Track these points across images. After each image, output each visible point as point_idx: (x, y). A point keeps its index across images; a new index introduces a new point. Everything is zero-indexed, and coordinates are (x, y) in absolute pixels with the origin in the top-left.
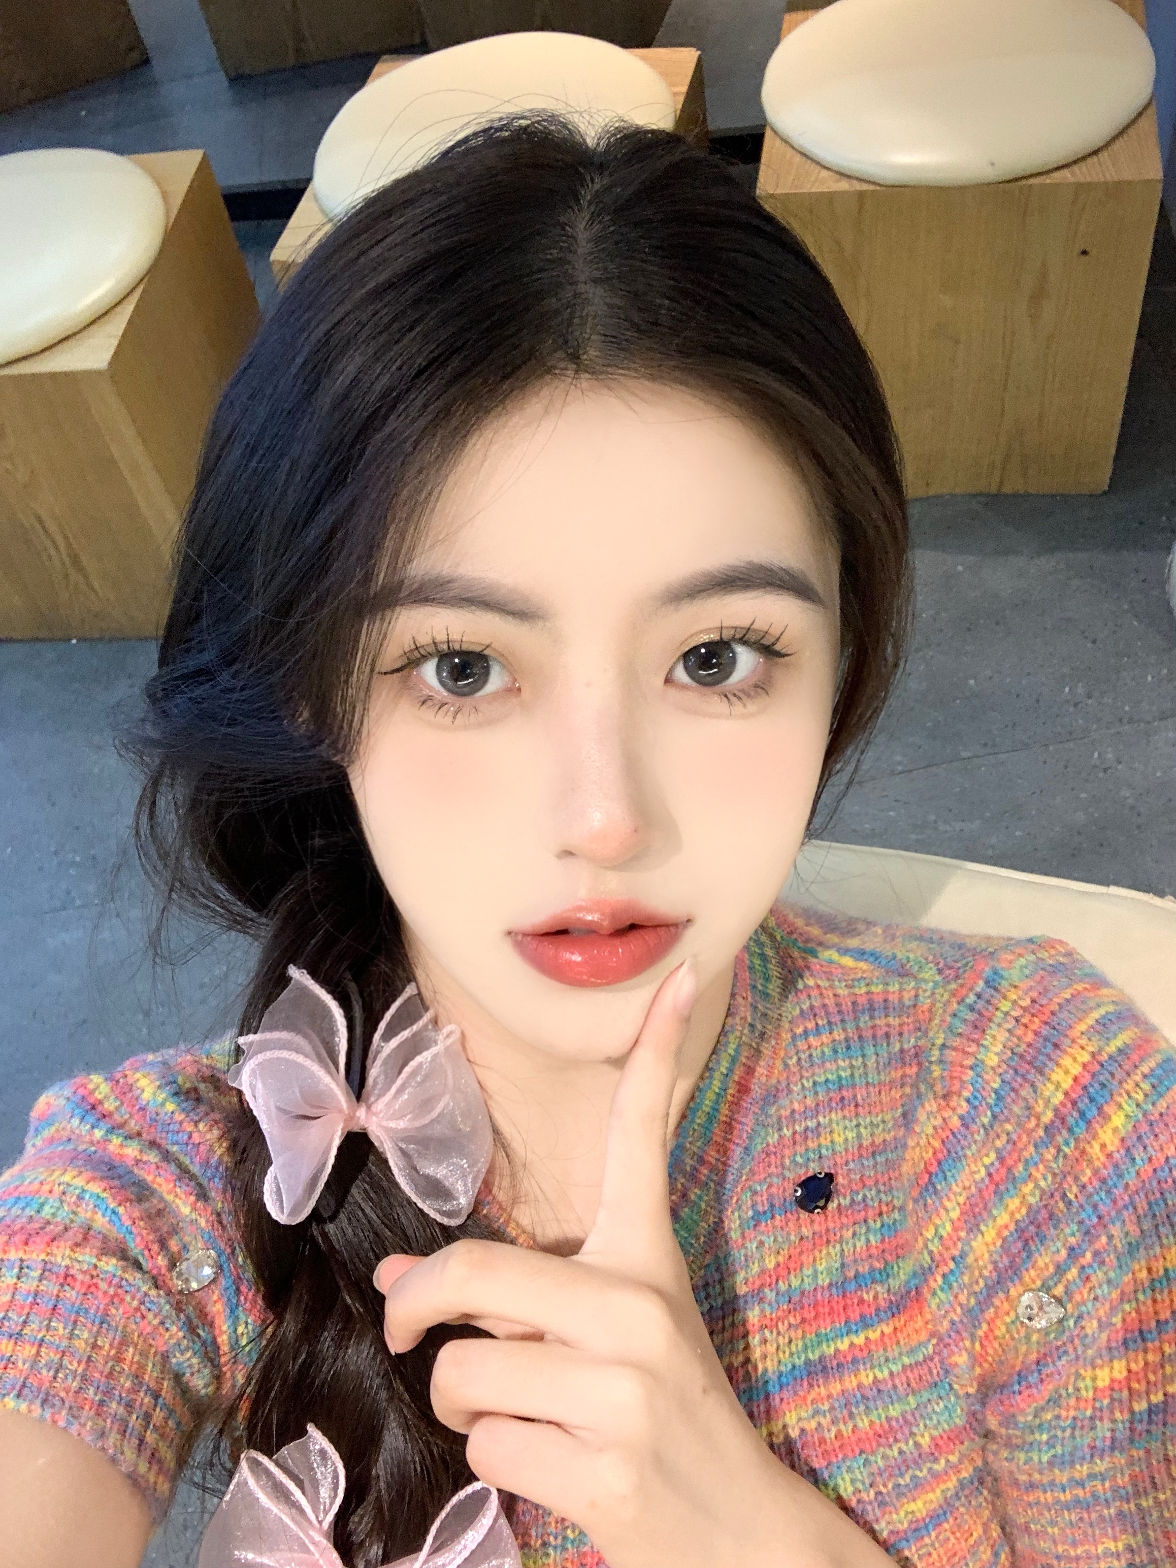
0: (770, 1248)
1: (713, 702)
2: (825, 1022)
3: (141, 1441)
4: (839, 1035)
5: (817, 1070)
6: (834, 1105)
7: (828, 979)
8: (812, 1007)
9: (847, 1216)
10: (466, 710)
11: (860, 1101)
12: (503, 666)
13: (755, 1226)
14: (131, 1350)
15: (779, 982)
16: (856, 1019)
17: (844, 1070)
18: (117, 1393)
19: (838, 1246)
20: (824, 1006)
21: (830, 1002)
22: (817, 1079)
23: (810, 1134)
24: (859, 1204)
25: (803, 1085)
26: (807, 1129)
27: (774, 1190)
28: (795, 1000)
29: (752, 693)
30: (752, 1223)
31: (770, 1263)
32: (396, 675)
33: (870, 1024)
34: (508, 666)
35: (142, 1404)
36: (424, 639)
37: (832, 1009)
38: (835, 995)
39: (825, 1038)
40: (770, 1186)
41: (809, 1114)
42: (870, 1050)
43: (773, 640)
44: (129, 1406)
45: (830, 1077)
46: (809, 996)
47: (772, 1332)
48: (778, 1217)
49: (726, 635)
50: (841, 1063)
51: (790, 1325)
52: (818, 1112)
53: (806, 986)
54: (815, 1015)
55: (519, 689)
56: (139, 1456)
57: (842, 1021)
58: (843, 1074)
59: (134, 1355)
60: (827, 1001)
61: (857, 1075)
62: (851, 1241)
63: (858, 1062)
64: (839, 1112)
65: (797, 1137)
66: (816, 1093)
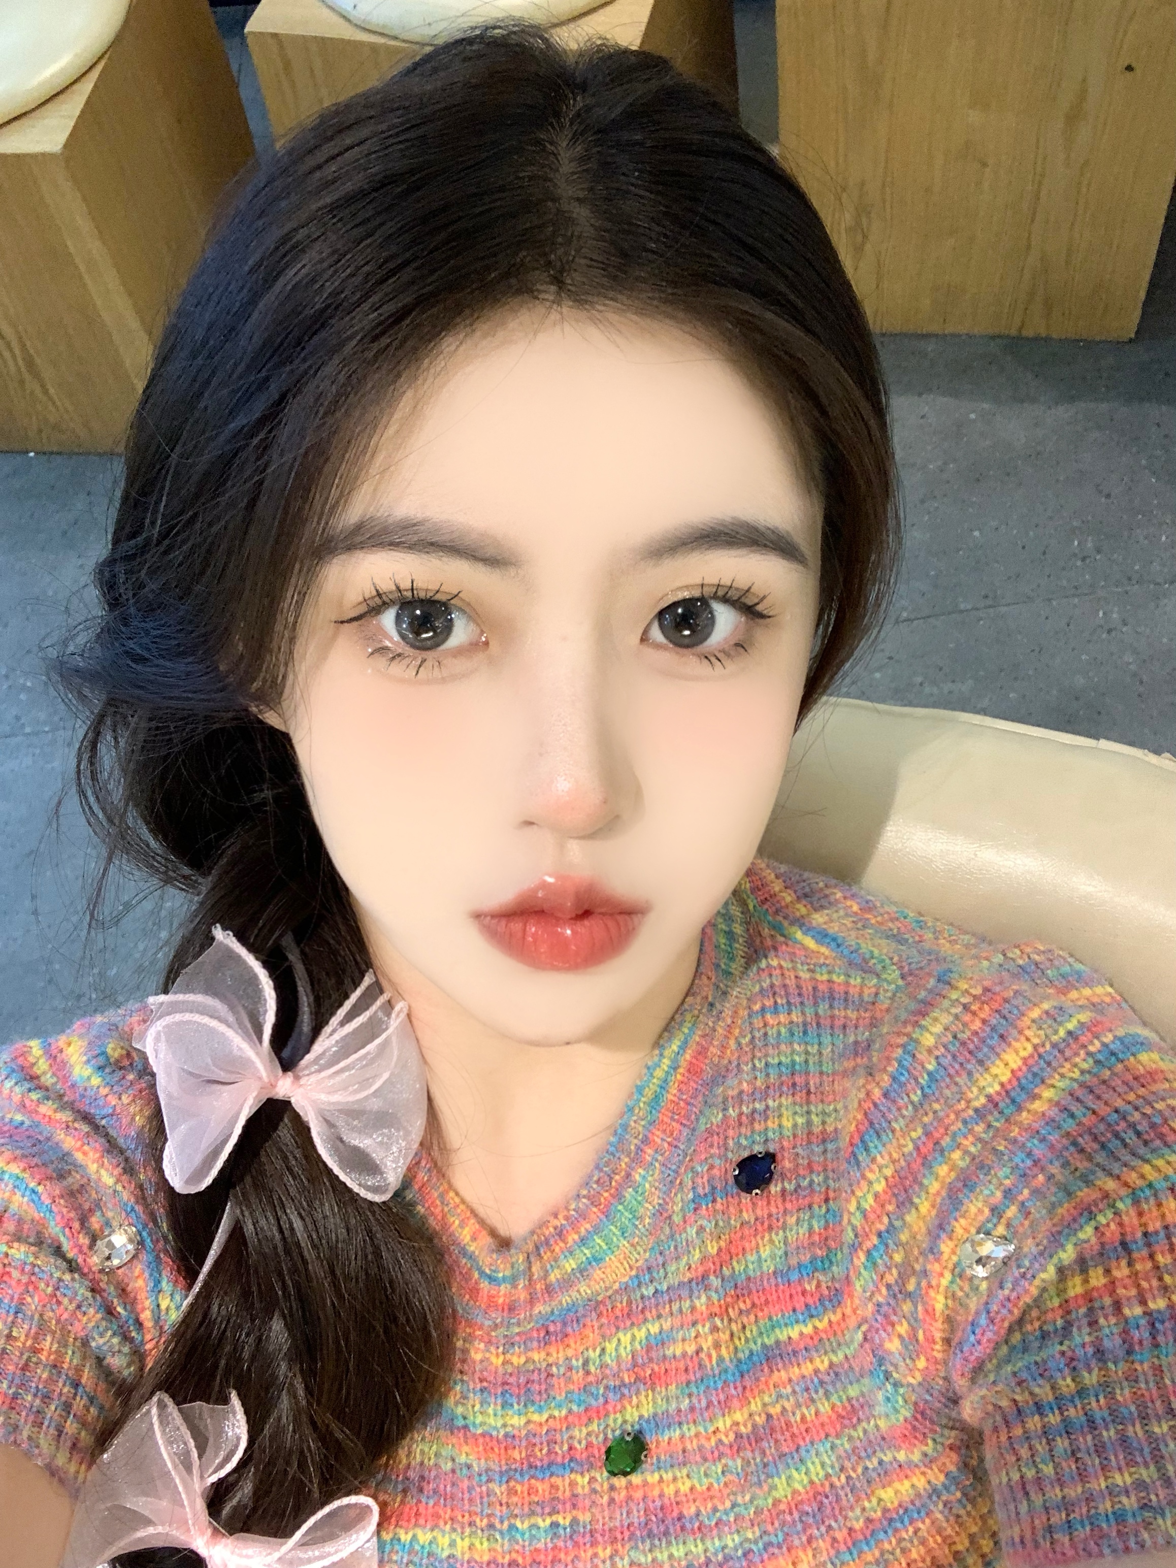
0: (711, 1234)
1: (690, 663)
2: (784, 1001)
3: (60, 1432)
4: (796, 1017)
5: (771, 1051)
6: (785, 1089)
7: (792, 961)
8: (772, 986)
9: (791, 1201)
10: (428, 664)
11: (813, 1090)
12: (470, 618)
13: (695, 1209)
14: (49, 1338)
15: (743, 960)
16: (816, 1004)
17: (799, 1054)
18: (33, 1385)
19: (781, 1232)
20: (785, 986)
21: (791, 982)
22: (770, 1060)
23: (757, 1116)
24: (805, 1189)
25: (754, 1066)
26: (754, 1111)
27: (715, 1172)
28: (756, 978)
29: (732, 653)
30: (692, 1206)
31: (712, 1249)
32: (355, 624)
33: (829, 1013)
34: (473, 615)
35: (61, 1394)
36: (386, 586)
37: (792, 989)
38: (796, 977)
39: (783, 1018)
40: (712, 1167)
41: (758, 1096)
42: (827, 1040)
43: (756, 601)
44: (47, 1398)
45: (783, 1059)
46: (771, 975)
47: (722, 1320)
48: (719, 1199)
49: (708, 591)
50: (796, 1047)
51: (741, 1312)
52: (767, 1095)
53: (769, 966)
54: (774, 994)
55: (487, 643)
56: (58, 1448)
57: (802, 1003)
58: (797, 1059)
59: (52, 1344)
60: (788, 982)
61: (811, 1062)
62: (795, 1228)
63: (813, 1050)
64: (790, 1097)
65: (744, 1118)
66: (768, 1075)
